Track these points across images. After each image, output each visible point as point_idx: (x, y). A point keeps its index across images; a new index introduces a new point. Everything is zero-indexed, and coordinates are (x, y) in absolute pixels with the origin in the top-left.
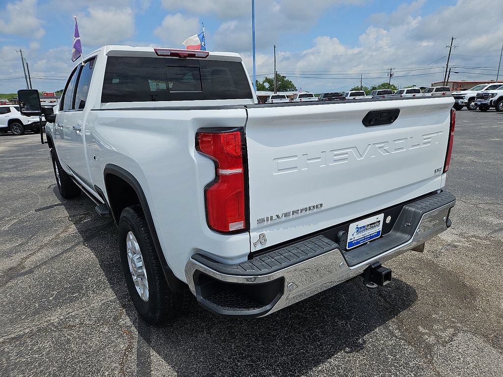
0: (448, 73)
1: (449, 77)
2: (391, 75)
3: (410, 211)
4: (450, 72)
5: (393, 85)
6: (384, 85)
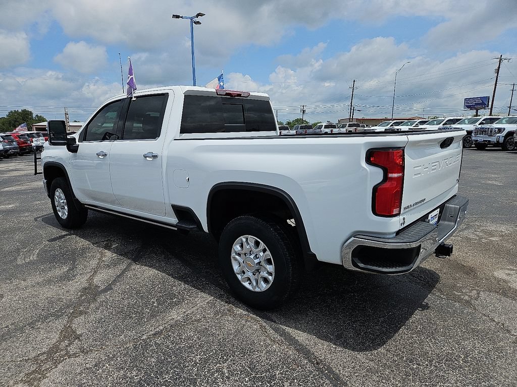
0: (352, 111)
1: (353, 114)
2: (303, 111)
3: (451, 207)
4: (353, 110)
5: (305, 121)
6: (297, 120)
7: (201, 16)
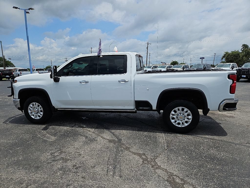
7: (32, 10)
